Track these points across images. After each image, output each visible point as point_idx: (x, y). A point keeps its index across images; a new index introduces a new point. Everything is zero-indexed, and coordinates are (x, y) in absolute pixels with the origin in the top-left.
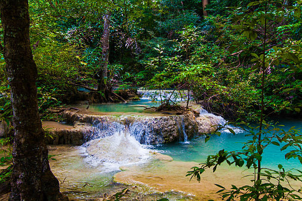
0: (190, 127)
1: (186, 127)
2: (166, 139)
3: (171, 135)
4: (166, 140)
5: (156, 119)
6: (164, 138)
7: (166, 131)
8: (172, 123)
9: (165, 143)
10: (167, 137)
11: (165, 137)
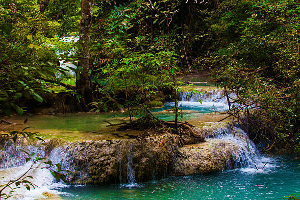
0: (144, 160)
1: (136, 160)
2: (93, 177)
3: (102, 171)
4: (94, 179)
5: (83, 143)
6: (90, 175)
7: (95, 164)
8: (108, 152)
9: (92, 183)
10: (95, 174)
11: (93, 174)
